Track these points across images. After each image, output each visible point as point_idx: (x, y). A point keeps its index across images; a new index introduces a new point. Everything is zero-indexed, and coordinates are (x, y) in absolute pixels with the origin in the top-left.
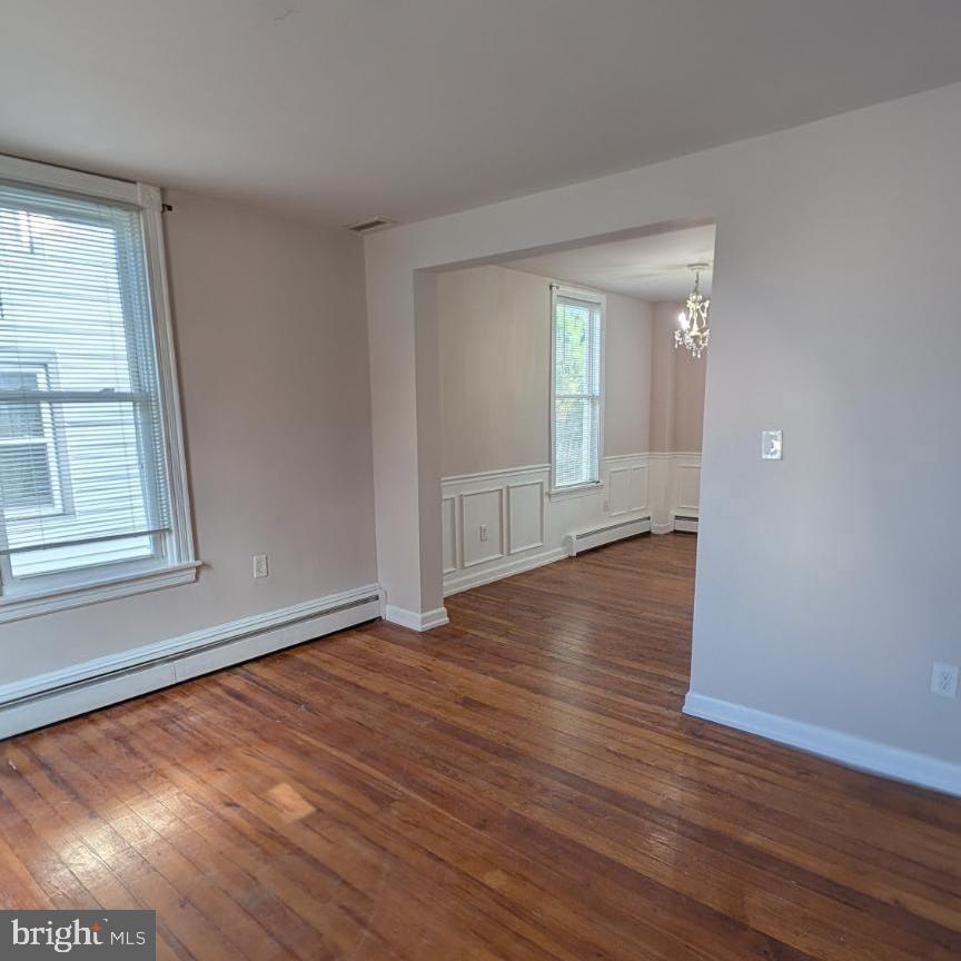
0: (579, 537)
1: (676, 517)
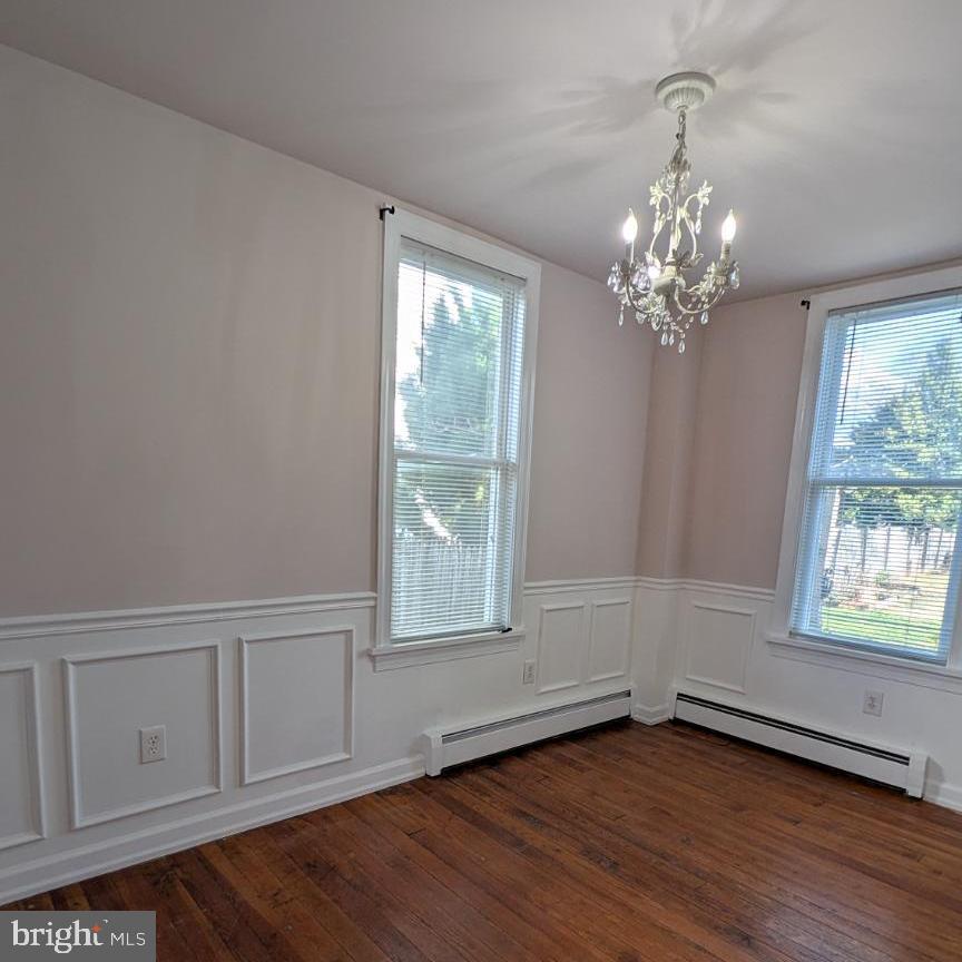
0: (448, 738)
1: (681, 696)
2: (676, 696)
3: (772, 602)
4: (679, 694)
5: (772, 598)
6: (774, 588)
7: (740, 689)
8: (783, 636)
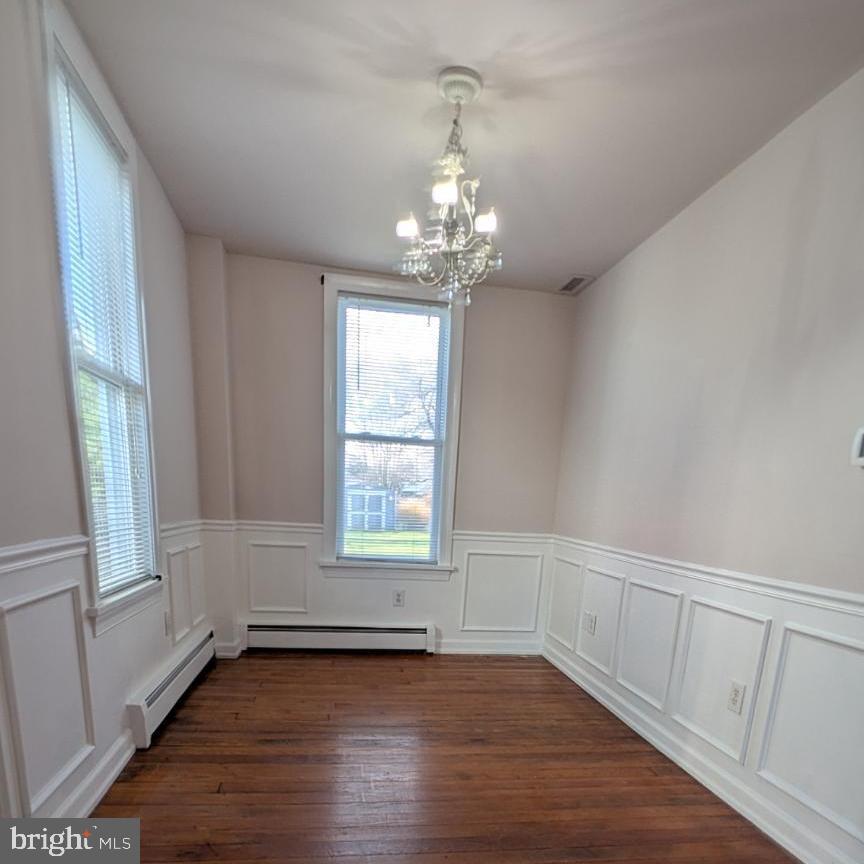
0: (150, 701)
1: (251, 627)
2: (246, 629)
3: (322, 534)
4: (249, 626)
5: (320, 531)
6: (322, 522)
7: (303, 610)
8: (333, 561)
